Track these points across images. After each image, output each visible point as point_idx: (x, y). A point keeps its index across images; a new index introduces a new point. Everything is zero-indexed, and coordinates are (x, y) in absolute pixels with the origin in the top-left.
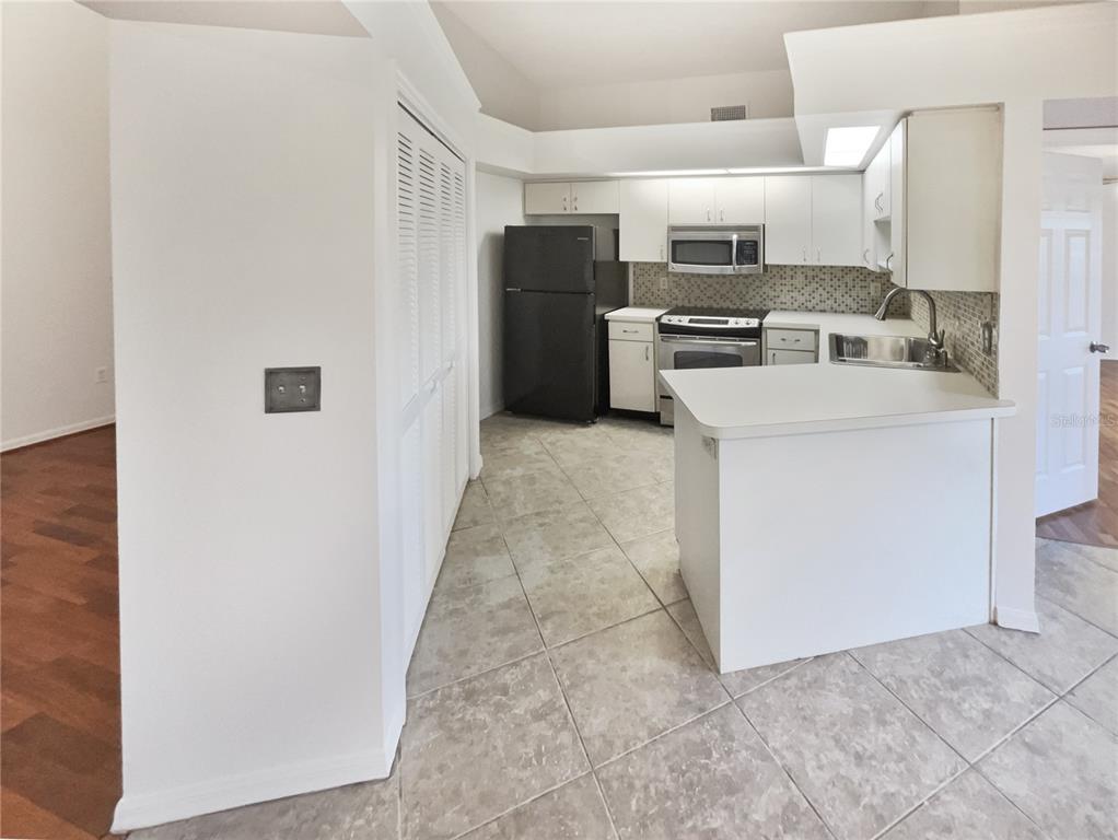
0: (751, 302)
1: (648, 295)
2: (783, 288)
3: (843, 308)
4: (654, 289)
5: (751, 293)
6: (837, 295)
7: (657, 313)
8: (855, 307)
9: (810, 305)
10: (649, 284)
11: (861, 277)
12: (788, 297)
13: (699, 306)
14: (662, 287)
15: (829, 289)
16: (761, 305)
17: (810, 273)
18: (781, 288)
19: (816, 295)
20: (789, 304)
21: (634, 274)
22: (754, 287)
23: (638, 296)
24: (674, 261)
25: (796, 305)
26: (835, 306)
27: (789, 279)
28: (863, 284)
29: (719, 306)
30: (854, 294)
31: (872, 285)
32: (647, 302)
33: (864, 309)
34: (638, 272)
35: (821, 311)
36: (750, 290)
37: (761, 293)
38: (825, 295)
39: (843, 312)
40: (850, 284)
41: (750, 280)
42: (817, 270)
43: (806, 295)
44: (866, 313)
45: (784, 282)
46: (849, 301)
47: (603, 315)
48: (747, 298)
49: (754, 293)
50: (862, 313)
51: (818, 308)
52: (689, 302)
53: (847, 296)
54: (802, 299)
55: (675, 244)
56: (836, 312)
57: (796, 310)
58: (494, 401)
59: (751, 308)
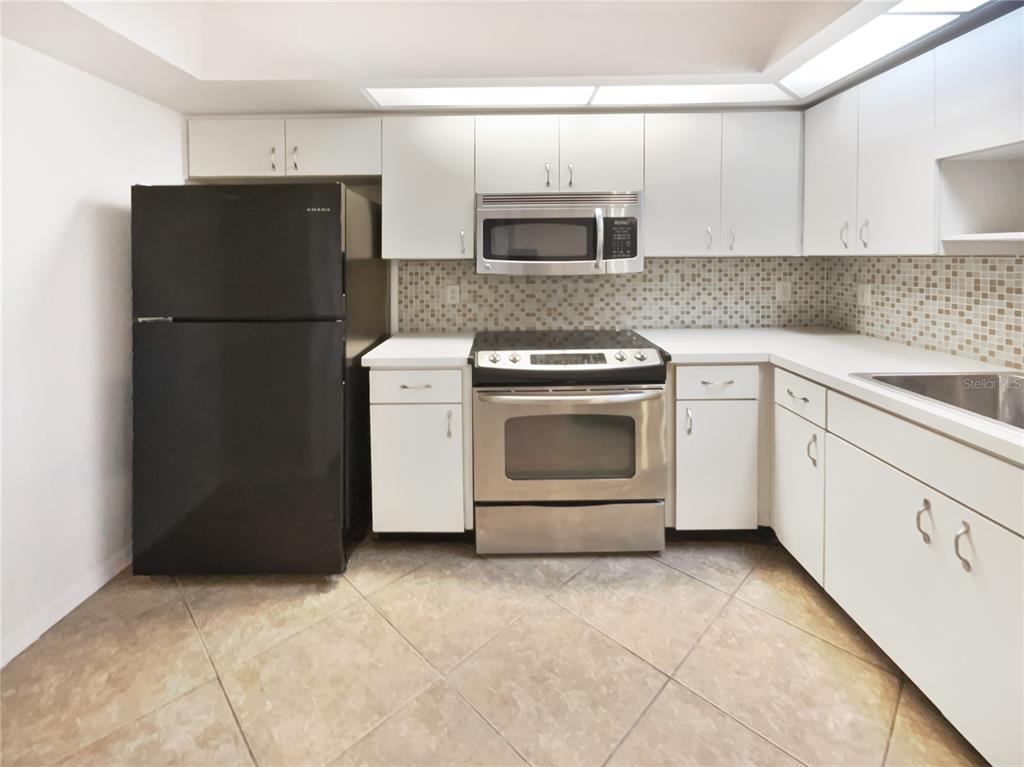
0: (596, 319)
1: (426, 315)
2: (647, 294)
3: (737, 320)
4: (436, 306)
5: (598, 305)
6: (729, 302)
7: (461, 348)
8: (753, 318)
9: (688, 319)
10: (427, 298)
11: (764, 275)
12: (656, 308)
13: (512, 328)
14: (449, 301)
15: (718, 294)
16: (613, 323)
17: (689, 272)
18: (644, 294)
19: (697, 303)
20: (656, 318)
21: (400, 283)
22: (601, 294)
23: (406, 317)
24: (488, 254)
25: (667, 319)
26: (725, 318)
27: (656, 281)
28: (766, 284)
29: (545, 328)
30: (752, 299)
31: (779, 286)
32: (422, 326)
33: (766, 321)
34: (407, 278)
35: (704, 327)
36: (596, 300)
37: (612, 305)
38: (710, 303)
39: (736, 327)
40: (748, 284)
41: (596, 285)
42: (699, 266)
43: (683, 303)
44: (769, 326)
45: (648, 285)
46: (746, 310)
47: (358, 359)
48: (591, 313)
49: (602, 304)
50: (763, 326)
51: (700, 322)
52: (496, 324)
53: (742, 303)
54: (675, 310)
55: (490, 225)
56: (726, 327)
57: (667, 327)
58: (108, 553)
59: (597, 328)
